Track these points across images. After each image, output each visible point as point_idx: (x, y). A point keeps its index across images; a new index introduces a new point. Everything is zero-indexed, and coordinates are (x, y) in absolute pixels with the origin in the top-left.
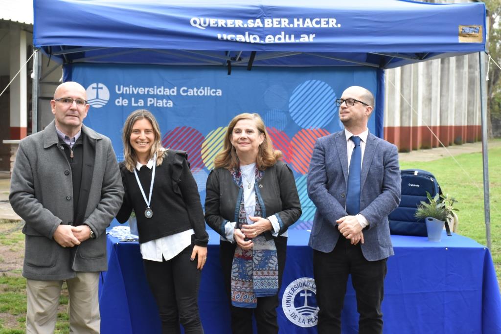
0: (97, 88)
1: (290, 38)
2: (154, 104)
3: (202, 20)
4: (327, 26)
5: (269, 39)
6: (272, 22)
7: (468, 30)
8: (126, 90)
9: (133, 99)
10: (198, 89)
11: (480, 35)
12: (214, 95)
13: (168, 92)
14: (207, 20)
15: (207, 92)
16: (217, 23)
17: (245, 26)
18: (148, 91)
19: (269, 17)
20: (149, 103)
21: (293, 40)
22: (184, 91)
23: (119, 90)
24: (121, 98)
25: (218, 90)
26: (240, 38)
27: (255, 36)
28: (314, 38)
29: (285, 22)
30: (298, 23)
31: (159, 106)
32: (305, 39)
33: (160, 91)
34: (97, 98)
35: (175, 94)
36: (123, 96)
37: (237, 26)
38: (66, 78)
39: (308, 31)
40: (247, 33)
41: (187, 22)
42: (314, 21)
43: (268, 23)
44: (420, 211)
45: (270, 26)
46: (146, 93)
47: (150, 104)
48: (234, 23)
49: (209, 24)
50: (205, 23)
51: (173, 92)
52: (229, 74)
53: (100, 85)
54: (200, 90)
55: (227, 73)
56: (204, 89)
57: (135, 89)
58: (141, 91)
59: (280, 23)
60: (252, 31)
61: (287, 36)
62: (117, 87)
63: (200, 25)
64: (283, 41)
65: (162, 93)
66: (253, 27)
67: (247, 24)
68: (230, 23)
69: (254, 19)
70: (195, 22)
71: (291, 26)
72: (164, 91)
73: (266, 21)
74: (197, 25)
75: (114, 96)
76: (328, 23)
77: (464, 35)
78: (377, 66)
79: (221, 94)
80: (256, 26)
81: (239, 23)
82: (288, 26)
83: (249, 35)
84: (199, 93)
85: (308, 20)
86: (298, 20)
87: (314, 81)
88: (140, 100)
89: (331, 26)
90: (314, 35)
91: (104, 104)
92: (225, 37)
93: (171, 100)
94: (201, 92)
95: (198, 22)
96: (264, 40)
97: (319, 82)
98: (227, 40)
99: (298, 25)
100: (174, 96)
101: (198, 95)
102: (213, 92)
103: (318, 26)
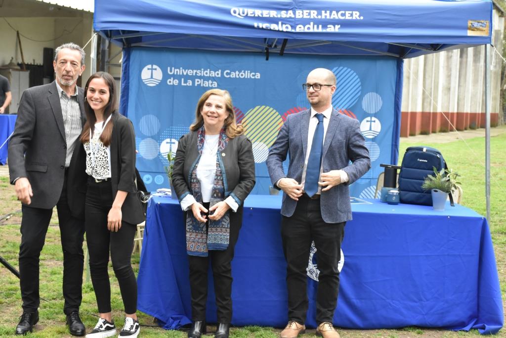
0: (152, 69)
1: (318, 27)
2: (200, 84)
3: (241, 10)
4: (351, 18)
5: (300, 29)
6: (303, 14)
7: (476, 25)
8: (177, 72)
9: (183, 79)
10: (240, 72)
11: (487, 29)
12: (253, 77)
13: (213, 74)
14: (246, 10)
15: (247, 75)
16: (254, 13)
17: (279, 16)
18: (196, 73)
19: (300, 9)
20: (196, 84)
21: (320, 30)
22: (227, 74)
23: (171, 71)
24: (172, 78)
25: (257, 74)
26: (274, 27)
27: (287, 25)
28: (339, 28)
29: (314, 14)
30: (325, 15)
31: (205, 86)
32: (331, 29)
33: (207, 73)
34: (152, 77)
35: (220, 76)
36: (175, 77)
37: (271, 16)
38: (125, 59)
39: (334, 23)
40: (280, 23)
41: (227, 12)
42: (340, 13)
43: (299, 14)
44: (427, 184)
45: (301, 17)
46: (194, 74)
47: (198, 85)
48: (269, 14)
49: (247, 14)
50: (243, 13)
51: (218, 74)
52: (267, 59)
53: (155, 67)
54: (241, 73)
55: (265, 58)
56: (245, 72)
57: (185, 70)
58: (190, 72)
59: (309, 14)
60: (284, 21)
61: (316, 26)
62: (169, 68)
63: (239, 14)
64: (311, 30)
65: (208, 75)
66: (286, 18)
67: (281, 14)
68: (266, 13)
69: (287, 10)
70: (235, 12)
71: (319, 17)
72: (210, 73)
73: (297, 12)
74: (236, 15)
75: (166, 76)
76: (352, 15)
77: (473, 29)
78: (397, 56)
79: (259, 77)
80: (288, 17)
81: (273, 14)
82: (316, 17)
83: (282, 24)
84: (240, 75)
85: (334, 12)
86: (326, 12)
87: (341, 68)
88: (189, 81)
89: (354, 18)
90: (339, 26)
91: (158, 83)
92: (261, 25)
93: (215, 81)
94: (242, 75)
95: (237, 12)
96: (295, 29)
97: (345, 68)
98: (262, 29)
99: (326, 16)
100: (218, 77)
101: (239, 77)
102: (253, 75)
103: (343, 18)
